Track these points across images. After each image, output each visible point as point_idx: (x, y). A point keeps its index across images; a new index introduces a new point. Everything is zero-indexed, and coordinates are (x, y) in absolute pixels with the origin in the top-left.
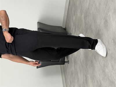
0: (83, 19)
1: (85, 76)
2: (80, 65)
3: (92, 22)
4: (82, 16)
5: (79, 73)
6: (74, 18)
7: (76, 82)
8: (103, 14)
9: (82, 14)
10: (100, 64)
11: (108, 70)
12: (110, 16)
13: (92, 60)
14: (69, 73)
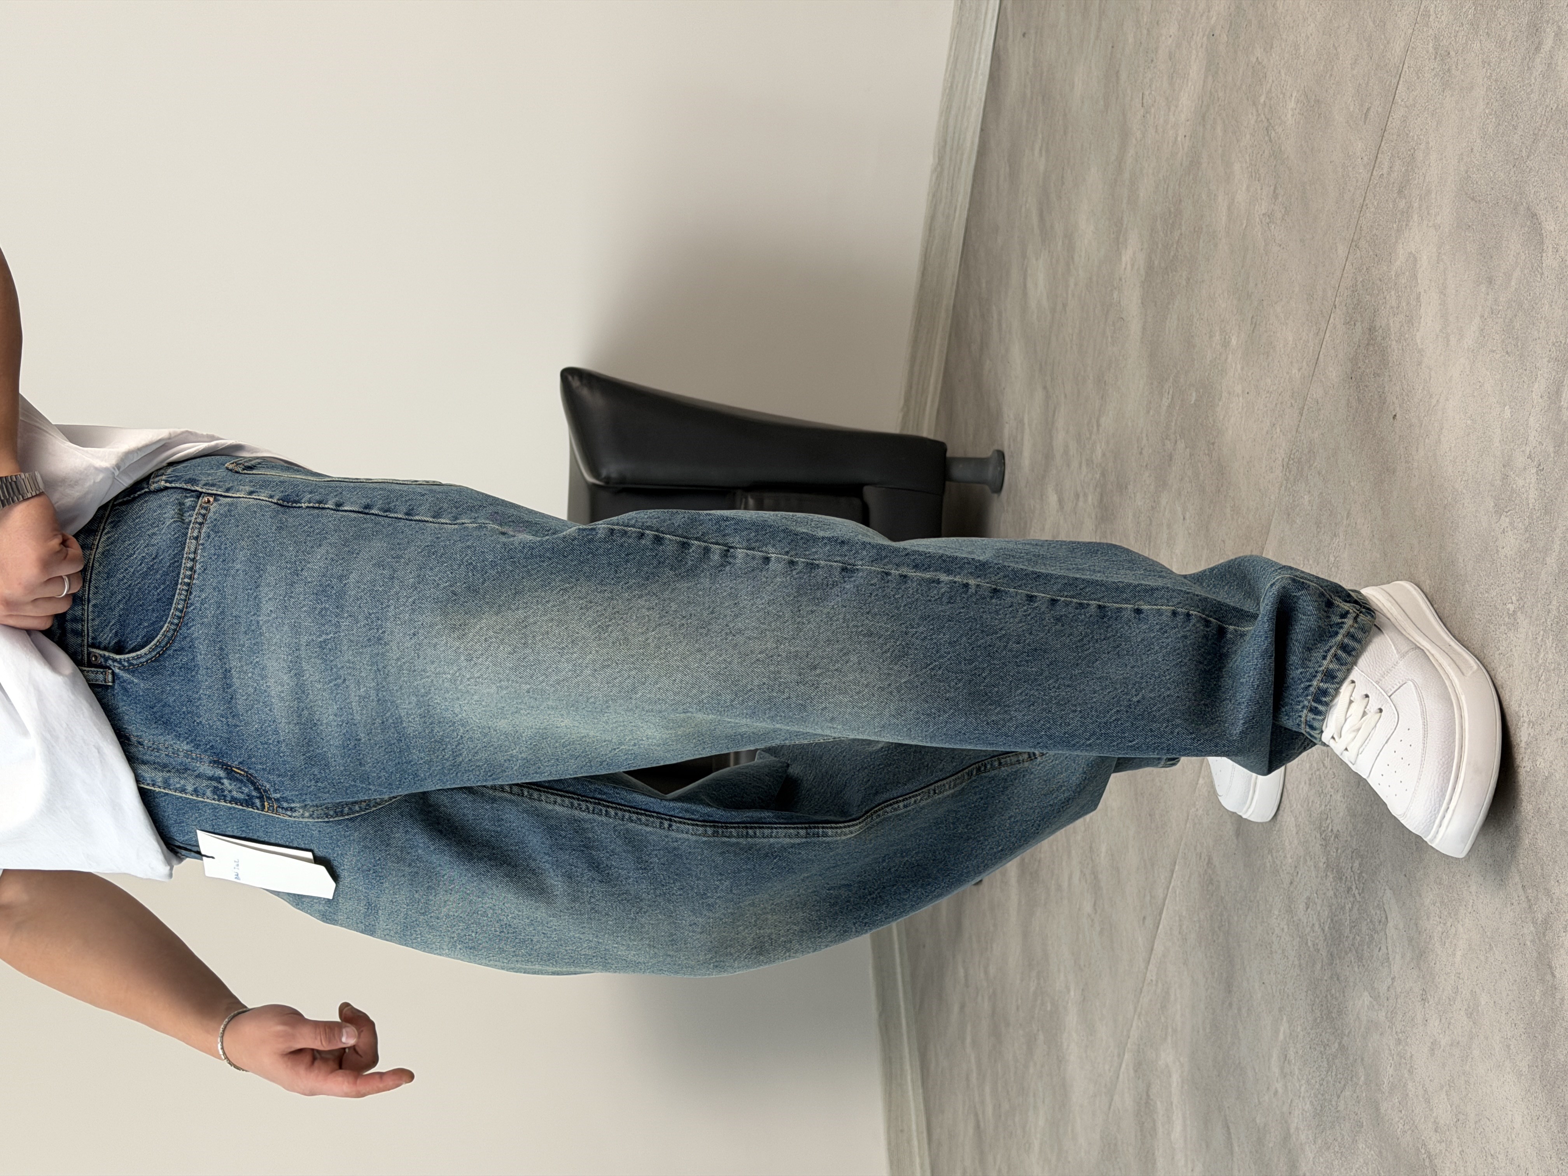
0: (1133, 304)
1: (1138, 1066)
2: (1088, 908)
3: (1226, 344)
4: (1126, 259)
5: (1072, 1019)
6: (1041, 279)
7: (1036, 1144)
8: (1342, 250)
10: (1290, 910)
11: (1376, 997)
12: (1414, 276)
13: (1210, 862)
14: (962, 1007)
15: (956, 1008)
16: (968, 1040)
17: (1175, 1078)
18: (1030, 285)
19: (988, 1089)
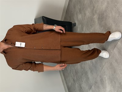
0: (96, 20)
1: (100, 77)
2: (91, 65)
3: (112, 25)
4: (95, 17)
6: (80, 16)
7: (84, 81)
9: (94, 15)
13: (111, 63)
14: (70, 71)
15: (69, 71)
16: (71, 73)
17: (106, 78)
18: (78, 16)
19: (75, 77)
